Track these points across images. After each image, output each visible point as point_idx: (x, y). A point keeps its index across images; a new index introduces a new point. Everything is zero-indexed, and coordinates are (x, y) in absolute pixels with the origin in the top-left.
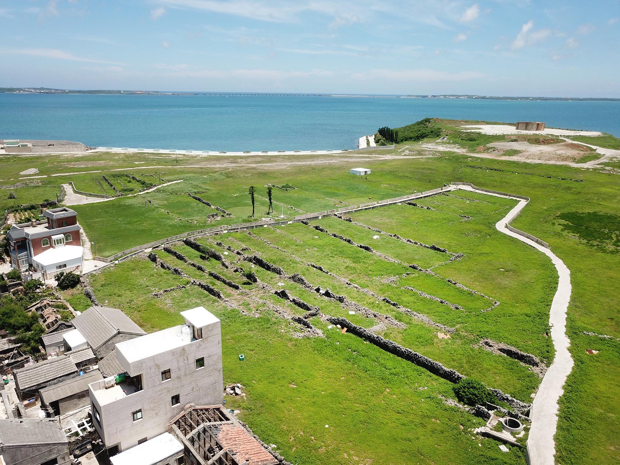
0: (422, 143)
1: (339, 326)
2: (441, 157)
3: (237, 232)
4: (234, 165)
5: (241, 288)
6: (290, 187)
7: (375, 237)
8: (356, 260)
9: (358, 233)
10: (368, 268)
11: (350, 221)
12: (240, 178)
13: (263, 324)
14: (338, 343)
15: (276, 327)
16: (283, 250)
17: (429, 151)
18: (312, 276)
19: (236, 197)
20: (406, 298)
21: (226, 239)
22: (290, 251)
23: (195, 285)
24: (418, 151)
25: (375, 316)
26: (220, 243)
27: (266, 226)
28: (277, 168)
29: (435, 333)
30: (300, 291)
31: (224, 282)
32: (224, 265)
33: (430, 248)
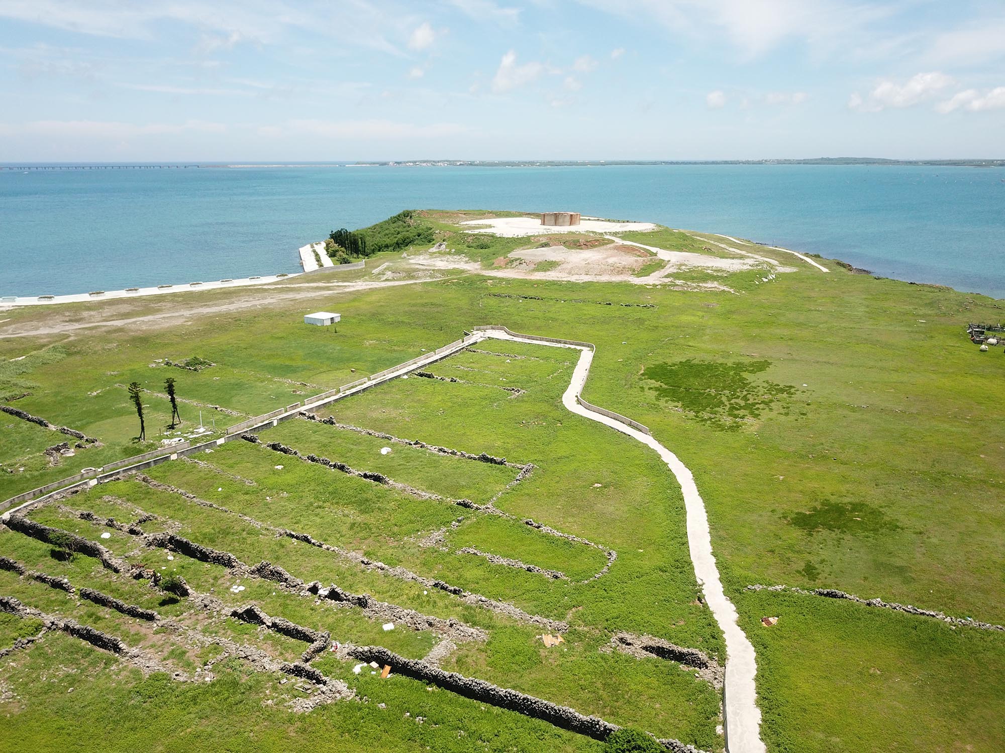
0: (408, 255)
1: (374, 665)
2: (445, 282)
3: (118, 479)
4: (77, 326)
5: (159, 617)
6: (201, 363)
7: (384, 451)
8: (364, 505)
9: (352, 446)
10: (389, 520)
11: (332, 423)
12: (95, 353)
13: (226, 695)
14: (383, 704)
15: (253, 696)
16: (224, 508)
17: (423, 270)
18: (294, 558)
19: (96, 397)
20: (472, 573)
21: (98, 502)
22: (236, 508)
23: (55, 629)
24: (406, 272)
25: (430, 625)
26: (88, 515)
27: (174, 457)
28: (166, 325)
29: (538, 637)
30: (278, 597)
31: (119, 608)
32: (107, 565)
33: (479, 459)
